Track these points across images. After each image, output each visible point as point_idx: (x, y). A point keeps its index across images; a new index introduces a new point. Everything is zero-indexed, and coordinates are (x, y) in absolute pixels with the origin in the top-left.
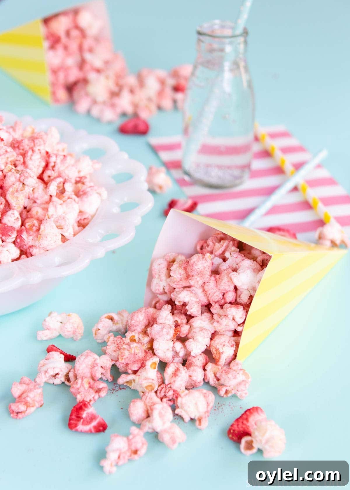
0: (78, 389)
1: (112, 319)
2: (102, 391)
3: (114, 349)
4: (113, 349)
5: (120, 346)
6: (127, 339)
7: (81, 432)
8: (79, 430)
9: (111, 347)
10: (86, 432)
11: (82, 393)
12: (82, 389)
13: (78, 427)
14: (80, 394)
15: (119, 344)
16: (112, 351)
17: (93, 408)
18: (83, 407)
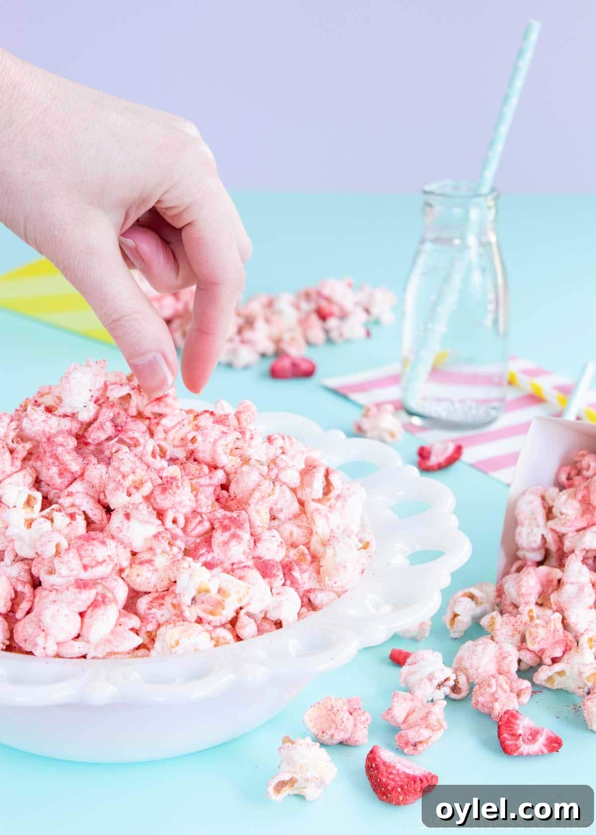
0: (493, 694)
1: (472, 597)
2: (522, 694)
3: (510, 633)
4: (508, 634)
5: (518, 627)
6: (524, 616)
7: (529, 755)
8: (525, 752)
9: (504, 631)
10: (536, 755)
11: (502, 699)
12: (500, 694)
13: (521, 749)
14: (500, 700)
15: (515, 624)
16: (507, 637)
17: (527, 719)
18: (512, 720)
